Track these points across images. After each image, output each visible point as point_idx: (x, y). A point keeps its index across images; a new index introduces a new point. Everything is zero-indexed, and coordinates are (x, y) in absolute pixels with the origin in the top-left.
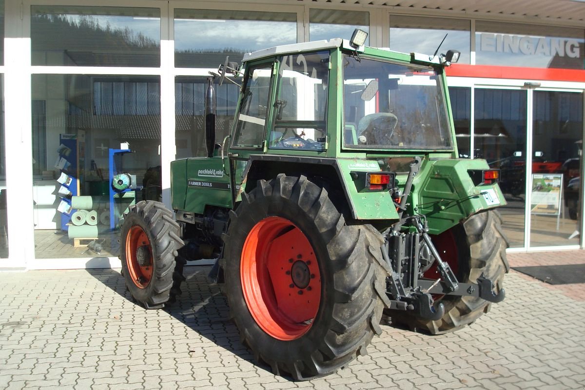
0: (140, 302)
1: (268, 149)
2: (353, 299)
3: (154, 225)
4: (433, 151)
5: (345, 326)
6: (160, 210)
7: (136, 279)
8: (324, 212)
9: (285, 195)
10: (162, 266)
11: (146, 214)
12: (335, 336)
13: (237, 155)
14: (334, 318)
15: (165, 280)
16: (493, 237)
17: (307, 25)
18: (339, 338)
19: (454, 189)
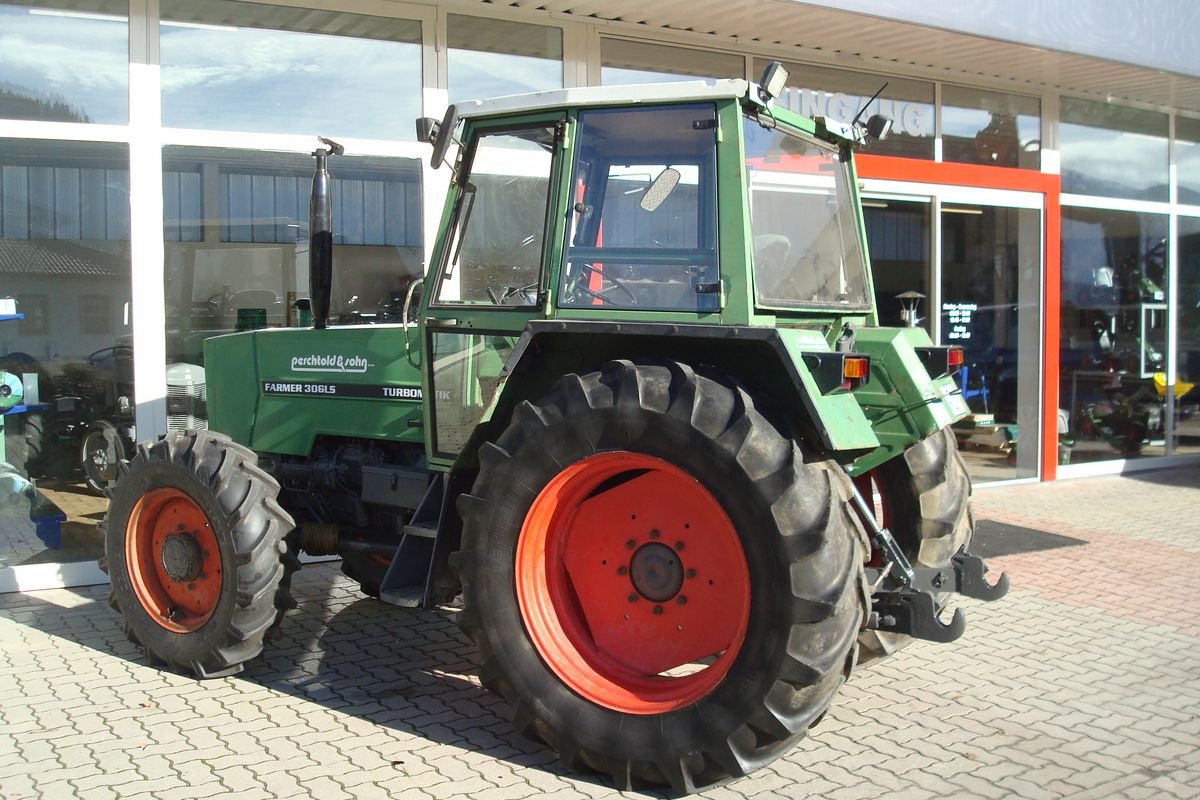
0: (176, 664)
1: (556, 306)
2: (836, 612)
3: (226, 486)
4: (851, 312)
5: (818, 669)
6: (232, 449)
7: (159, 612)
8: (756, 439)
9: (651, 406)
10: (253, 578)
11: (200, 461)
12: (788, 691)
13: (454, 322)
14: (790, 654)
15: (258, 609)
16: (956, 476)
17: (442, 50)
18: (799, 695)
19: (893, 387)
